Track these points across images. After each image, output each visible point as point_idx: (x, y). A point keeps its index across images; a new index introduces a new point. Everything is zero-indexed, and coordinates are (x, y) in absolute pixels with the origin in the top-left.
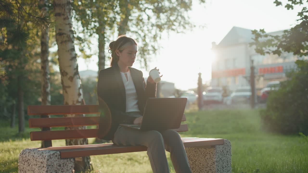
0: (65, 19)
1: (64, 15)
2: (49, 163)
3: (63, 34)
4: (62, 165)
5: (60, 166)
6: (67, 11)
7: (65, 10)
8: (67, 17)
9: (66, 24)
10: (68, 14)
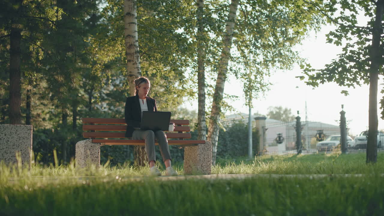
0: (133, 64)
1: (133, 61)
2: (86, 145)
3: (133, 75)
4: (93, 147)
5: (92, 146)
6: (135, 58)
7: (133, 57)
8: (136, 62)
9: (135, 68)
10: (136, 60)
